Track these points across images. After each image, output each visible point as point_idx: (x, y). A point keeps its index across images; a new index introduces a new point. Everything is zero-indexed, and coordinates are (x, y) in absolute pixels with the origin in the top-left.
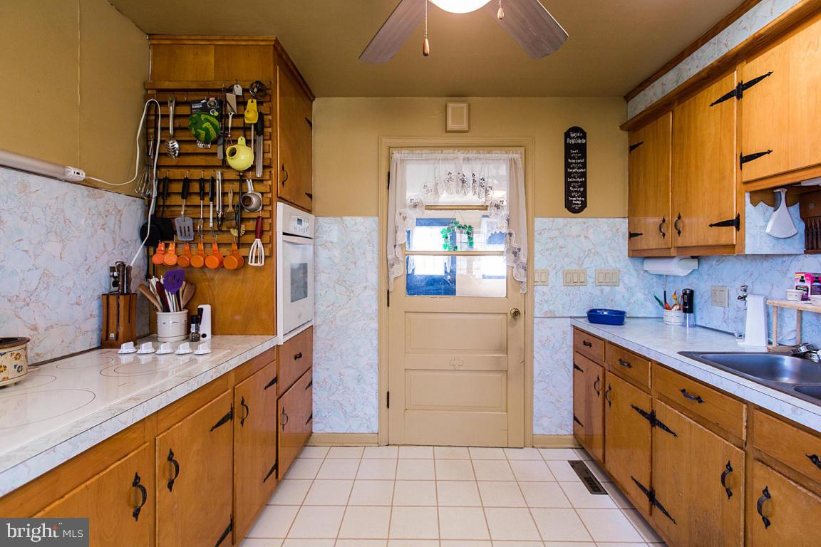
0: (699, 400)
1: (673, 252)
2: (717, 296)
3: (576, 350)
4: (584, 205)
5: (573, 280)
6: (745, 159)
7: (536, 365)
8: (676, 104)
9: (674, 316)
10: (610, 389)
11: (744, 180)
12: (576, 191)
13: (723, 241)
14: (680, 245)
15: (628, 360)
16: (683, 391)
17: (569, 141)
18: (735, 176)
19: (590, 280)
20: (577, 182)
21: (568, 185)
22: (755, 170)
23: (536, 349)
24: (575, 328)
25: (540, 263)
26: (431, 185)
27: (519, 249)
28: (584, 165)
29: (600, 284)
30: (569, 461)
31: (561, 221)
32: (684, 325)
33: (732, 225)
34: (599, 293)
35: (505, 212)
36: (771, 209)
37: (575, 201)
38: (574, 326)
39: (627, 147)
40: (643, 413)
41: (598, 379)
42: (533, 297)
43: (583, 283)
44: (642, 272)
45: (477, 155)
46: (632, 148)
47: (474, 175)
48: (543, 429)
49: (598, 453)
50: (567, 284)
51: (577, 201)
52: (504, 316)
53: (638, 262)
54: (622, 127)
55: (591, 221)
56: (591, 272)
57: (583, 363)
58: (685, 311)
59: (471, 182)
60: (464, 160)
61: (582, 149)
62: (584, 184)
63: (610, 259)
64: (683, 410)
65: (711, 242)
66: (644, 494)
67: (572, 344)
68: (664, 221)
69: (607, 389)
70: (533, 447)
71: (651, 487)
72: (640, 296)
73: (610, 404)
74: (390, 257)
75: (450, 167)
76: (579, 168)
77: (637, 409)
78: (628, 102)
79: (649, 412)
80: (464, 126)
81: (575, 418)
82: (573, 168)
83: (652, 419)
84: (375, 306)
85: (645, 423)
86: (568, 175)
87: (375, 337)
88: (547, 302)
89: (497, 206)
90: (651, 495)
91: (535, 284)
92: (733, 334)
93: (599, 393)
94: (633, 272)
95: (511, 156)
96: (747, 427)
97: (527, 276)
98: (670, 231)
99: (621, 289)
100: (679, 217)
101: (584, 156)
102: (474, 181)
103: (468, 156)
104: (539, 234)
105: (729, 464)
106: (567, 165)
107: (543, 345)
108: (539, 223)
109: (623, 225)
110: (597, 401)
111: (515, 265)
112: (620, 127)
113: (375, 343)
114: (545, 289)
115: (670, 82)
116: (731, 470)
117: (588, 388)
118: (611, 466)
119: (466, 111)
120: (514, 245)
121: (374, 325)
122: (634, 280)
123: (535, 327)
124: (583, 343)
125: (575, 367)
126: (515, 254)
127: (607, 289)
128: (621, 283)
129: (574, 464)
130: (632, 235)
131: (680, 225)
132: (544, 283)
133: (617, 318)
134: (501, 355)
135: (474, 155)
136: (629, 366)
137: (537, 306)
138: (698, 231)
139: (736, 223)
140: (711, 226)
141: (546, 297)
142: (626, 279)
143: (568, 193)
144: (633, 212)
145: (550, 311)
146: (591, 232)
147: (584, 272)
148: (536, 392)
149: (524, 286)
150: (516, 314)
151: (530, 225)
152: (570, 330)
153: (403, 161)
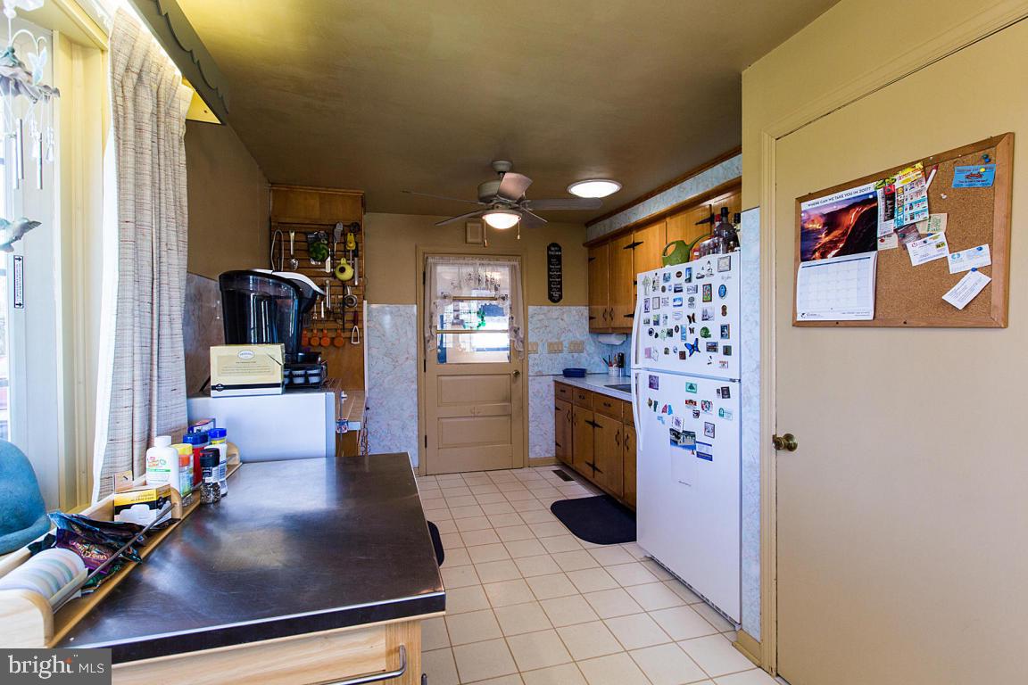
0: (610, 406)
1: (610, 330)
3: (557, 397)
4: (561, 297)
5: (555, 349)
7: (530, 409)
8: (610, 241)
9: (614, 370)
10: (575, 415)
12: (555, 288)
13: (629, 325)
14: (612, 327)
16: (605, 404)
17: (550, 253)
18: (632, 290)
19: (565, 349)
20: (556, 281)
21: (550, 283)
23: (530, 399)
24: (556, 382)
25: (532, 338)
26: (456, 283)
27: (519, 328)
28: (560, 270)
29: (571, 352)
30: (553, 471)
31: (546, 307)
32: (619, 376)
34: (571, 358)
35: (508, 302)
37: (555, 295)
39: (587, 259)
40: (589, 423)
41: (569, 412)
42: (528, 361)
43: (561, 351)
44: (597, 343)
46: (590, 260)
47: (486, 275)
48: (536, 454)
49: (570, 460)
50: (550, 352)
51: (556, 295)
52: (509, 376)
53: (595, 336)
54: (584, 245)
55: (566, 308)
56: (565, 343)
57: (560, 404)
58: (619, 367)
59: (485, 281)
60: (479, 265)
61: (559, 258)
62: (560, 283)
63: (578, 335)
64: (604, 413)
65: (625, 326)
66: (590, 468)
67: (554, 393)
68: (605, 311)
70: (529, 467)
71: (593, 462)
72: (597, 359)
73: (575, 425)
74: (427, 335)
75: (470, 270)
76: (557, 272)
77: (587, 421)
78: (587, 229)
79: (592, 421)
80: (479, 239)
81: (557, 444)
82: (554, 272)
83: (594, 424)
84: (415, 372)
85: (591, 427)
86: (550, 276)
87: (415, 393)
88: (537, 365)
89: (503, 298)
90: (594, 467)
91: (529, 352)
93: (569, 420)
94: (592, 343)
95: (512, 263)
96: (623, 412)
97: (524, 348)
98: (608, 318)
99: (584, 354)
100: (612, 310)
101: (560, 263)
103: (482, 262)
104: (532, 317)
106: (549, 269)
107: (535, 395)
108: (531, 309)
109: (585, 311)
110: (569, 426)
111: (515, 340)
113: (416, 399)
114: (536, 356)
115: (607, 227)
117: (564, 420)
118: (576, 463)
119: (480, 229)
120: (515, 325)
121: (415, 386)
122: (593, 348)
123: (530, 383)
124: (561, 390)
125: (556, 408)
126: (516, 331)
127: (576, 355)
128: (585, 351)
129: (555, 471)
130: (591, 318)
131: (613, 315)
132: (536, 352)
133: (580, 373)
134: (507, 404)
135: (487, 262)
136: (585, 398)
137: (530, 368)
138: (619, 319)
139: (633, 316)
140: (625, 316)
141: (536, 362)
142: (588, 347)
143: (550, 289)
144: (590, 303)
145: (540, 372)
146: (565, 315)
147: (561, 343)
148: (530, 429)
149: (522, 354)
150: (517, 373)
151: (525, 311)
152: (552, 384)
153: (436, 264)
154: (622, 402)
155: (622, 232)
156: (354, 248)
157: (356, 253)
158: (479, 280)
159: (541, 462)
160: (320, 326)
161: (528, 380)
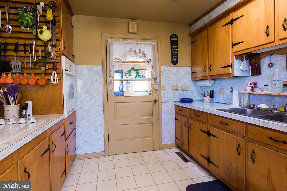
0: (227, 124)
1: (208, 77)
2: (221, 92)
3: (176, 113)
4: (177, 62)
5: (174, 89)
6: (234, 45)
7: (163, 120)
8: (209, 27)
9: (207, 99)
10: (191, 125)
11: (234, 52)
12: (175, 57)
13: (227, 72)
14: (211, 75)
15: (198, 114)
16: (220, 122)
17: (172, 39)
18: (230, 50)
19: (180, 89)
20: (175, 54)
21: (172, 55)
22: (238, 48)
23: (162, 114)
25: (163, 83)
26: (123, 53)
27: (157, 78)
28: (177, 48)
29: (183, 90)
30: (175, 153)
31: (170, 68)
32: (210, 102)
33: (230, 67)
34: (183, 93)
35: (151, 64)
36: (241, 61)
37: (174, 61)
38: (175, 105)
39: (190, 42)
40: (204, 132)
41: (186, 122)
42: (161, 95)
43: (177, 90)
44: (196, 85)
45: (141, 42)
46: (192, 43)
47: (140, 50)
48: (165, 142)
49: (186, 148)
50: (172, 90)
51: (175, 61)
52: (151, 103)
53: (194, 82)
54: (189, 35)
55: (180, 68)
56: (180, 86)
57: (179, 117)
58: (211, 97)
59: (138, 52)
60: (136, 44)
61: (176, 42)
62: (177, 55)
63: (186, 81)
64: (220, 128)
65: (222, 73)
66: (205, 159)
67: (174, 112)
68: (205, 67)
69: (189, 125)
70: (162, 149)
71: (208, 157)
72: (195, 94)
73: (191, 130)
74: (108, 81)
75: (131, 46)
76: (176, 49)
77: (202, 131)
78: (190, 26)
79: (207, 131)
80: (135, 31)
81: (176, 137)
82: (174, 49)
84: (102, 101)
86: (172, 51)
87: (102, 113)
88: (166, 97)
89: (149, 62)
90: (208, 160)
91: (161, 90)
92: (227, 104)
93: (186, 127)
94: (193, 85)
95: (153, 43)
96: (245, 131)
97: (159, 88)
98: (207, 70)
99: (189, 91)
100: (211, 65)
101: (177, 45)
102: (140, 52)
103: (137, 42)
104: (163, 72)
105: (239, 144)
106: (172, 48)
107: (165, 112)
108: (163, 68)
109: (189, 69)
110: (185, 130)
111: (155, 84)
112: (188, 35)
113: (102, 115)
114: (165, 92)
115: (206, 20)
116: (240, 146)
117: (182, 126)
118: (192, 152)
119: (136, 25)
120: (155, 76)
121: (102, 109)
122: (193, 88)
124: (179, 111)
125: (176, 119)
126: (155, 79)
127: (185, 91)
128: (190, 90)
129: (177, 153)
130: (193, 73)
131: (211, 68)
132: (165, 90)
133: (190, 101)
134: (150, 117)
135: (140, 42)
136: (199, 116)
137: (163, 98)
138: (217, 70)
139: (231, 66)
140: (222, 67)
141: (165, 95)
142: (191, 88)
143: (172, 58)
144: (193, 65)
145: (167, 100)
146: (180, 71)
147: (178, 86)
148: (163, 129)
149: (158, 91)
150: (156, 101)
151: (160, 68)
152: (174, 107)
153: (112, 43)
154: (244, 124)
155: (220, 18)
156: (52, 19)
157: (53, 22)
158: (136, 52)
159: (168, 147)
160: (29, 71)
161: (161, 105)
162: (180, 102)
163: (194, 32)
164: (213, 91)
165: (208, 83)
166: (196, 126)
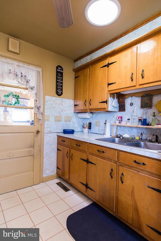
0: (103, 152)
1: (88, 111)
2: (97, 124)
3: (59, 143)
4: (62, 94)
5: (58, 119)
6: (109, 84)
7: (44, 151)
8: (90, 66)
9: (86, 130)
10: (72, 155)
11: (109, 90)
12: (59, 88)
13: (103, 107)
14: (90, 108)
15: (79, 143)
16: (98, 151)
17: (58, 70)
18: (106, 89)
19: (63, 120)
20: (60, 85)
21: (57, 85)
22: (112, 87)
23: (45, 145)
24: (58, 136)
25: (47, 113)
27: (40, 107)
28: (62, 80)
29: (66, 121)
30: (56, 183)
31: (54, 98)
32: (89, 133)
33: (105, 102)
34: (65, 124)
35: (34, 91)
36: (113, 99)
37: (59, 92)
38: (58, 135)
39: (74, 77)
40: (84, 160)
41: (68, 152)
42: (44, 125)
43: (61, 121)
44: (77, 117)
45: (23, 65)
46: (76, 78)
47: (22, 73)
48: (47, 174)
49: (67, 177)
50: (56, 121)
51: (60, 92)
52: (33, 133)
53: (76, 114)
55: (64, 100)
56: (63, 117)
57: (61, 148)
58: (89, 129)
59: (20, 76)
60: (17, 66)
61: (62, 74)
62: (62, 86)
64: (97, 156)
65: (99, 107)
66: (84, 186)
67: (57, 142)
68: (86, 101)
69: (71, 155)
70: (43, 182)
71: (86, 183)
72: (76, 125)
73: (72, 160)
75: (10, 67)
76: (61, 80)
77: (82, 159)
78: (75, 62)
79: (86, 159)
80: (17, 51)
81: (57, 168)
82: (59, 80)
83: (88, 161)
85: (86, 163)
86: (57, 82)
88: (49, 127)
89: (32, 89)
90: (87, 186)
91: (44, 121)
92: (101, 134)
93: (67, 157)
94: (75, 117)
95: (37, 69)
96: (117, 157)
97: (42, 117)
98: (87, 104)
99: (71, 123)
100: (91, 100)
101: (62, 77)
102: (22, 76)
103: (19, 64)
104: (47, 102)
105: (112, 169)
106: (57, 79)
107: (47, 143)
108: (47, 97)
109: (71, 102)
110: (67, 160)
111: (38, 113)
112: (73, 70)
114: (48, 122)
115: (88, 59)
116: (113, 170)
117: (63, 156)
118: (72, 181)
119: (18, 45)
120: (38, 105)
122: (75, 120)
123: (45, 137)
124: (61, 141)
125: (58, 150)
126: (38, 108)
127: (67, 123)
128: (72, 121)
129: (58, 184)
130: (75, 105)
131: (91, 102)
132: (48, 120)
133: (72, 132)
134: (31, 149)
135: (22, 65)
136: (80, 146)
137: (45, 129)
138: (96, 104)
140: (100, 103)
141: (48, 125)
142: (73, 119)
143: (57, 89)
144: (76, 98)
145: (50, 131)
146: (63, 103)
147: (61, 117)
148: (44, 161)
149: (41, 121)
150: (38, 132)
151: (44, 98)
152: (56, 137)
154: (117, 151)
155: (100, 60)
158: (16, 75)
159: (49, 178)
161: (44, 134)
162: (62, 132)
163: (78, 68)
164: (91, 123)
165: (87, 116)
166: (77, 156)
